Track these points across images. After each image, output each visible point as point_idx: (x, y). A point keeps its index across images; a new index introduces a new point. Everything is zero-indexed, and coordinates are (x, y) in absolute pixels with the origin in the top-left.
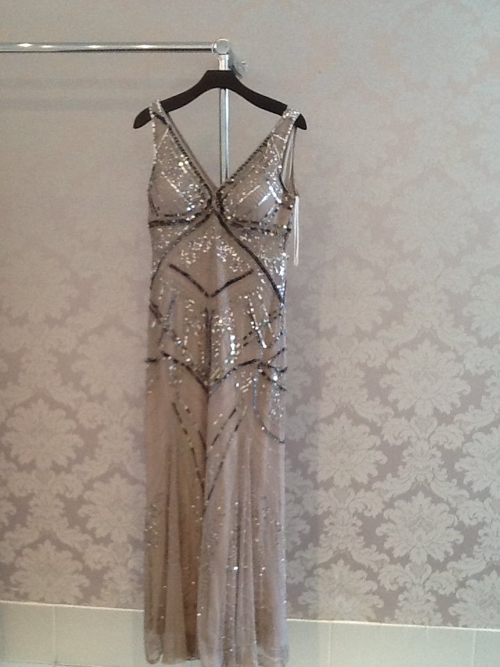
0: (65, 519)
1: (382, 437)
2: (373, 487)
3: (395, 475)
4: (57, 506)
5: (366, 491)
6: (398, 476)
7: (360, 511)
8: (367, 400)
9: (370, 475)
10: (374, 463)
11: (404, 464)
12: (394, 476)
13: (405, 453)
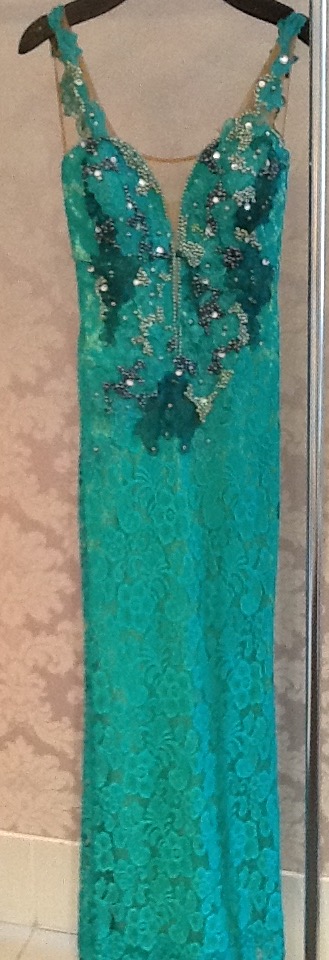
0: (48, 707)
4: (35, 685)
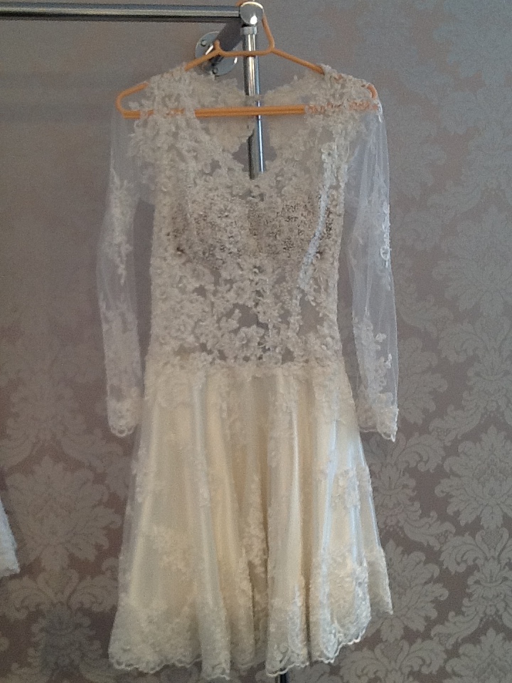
1: (440, 564)
2: (432, 633)
3: (459, 612)
5: (423, 640)
6: (463, 614)
7: (416, 669)
8: (421, 517)
9: (427, 619)
10: (431, 601)
11: (470, 596)
12: (457, 614)
13: (470, 581)
